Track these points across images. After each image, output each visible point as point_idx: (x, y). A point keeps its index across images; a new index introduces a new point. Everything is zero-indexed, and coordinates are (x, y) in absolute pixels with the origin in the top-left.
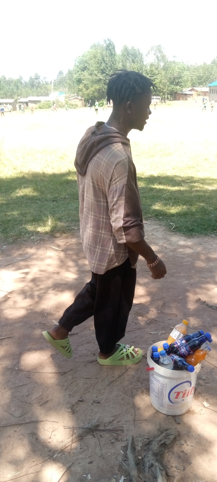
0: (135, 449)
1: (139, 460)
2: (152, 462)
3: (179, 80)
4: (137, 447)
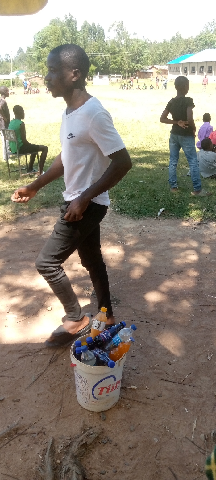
0: (54, 452)
1: (57, 464)
2: (70, 465)
3: (140, 58)
4: (56, 450)
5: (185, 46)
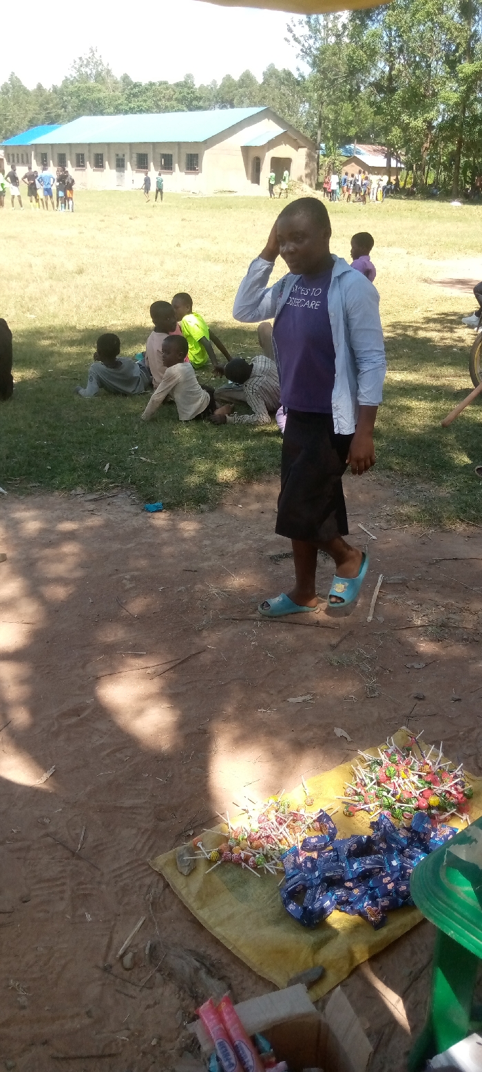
5: (37, 108)
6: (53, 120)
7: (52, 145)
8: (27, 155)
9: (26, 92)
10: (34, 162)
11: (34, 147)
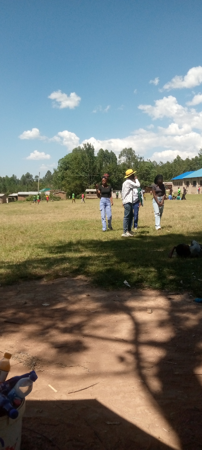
3: (148, 176)
5: (187, 166)
6: (193, 170)
7: (191, 178)
8: (181, 182)
9: (183, 161)
10: (184, 184)
11: (184, 179)
